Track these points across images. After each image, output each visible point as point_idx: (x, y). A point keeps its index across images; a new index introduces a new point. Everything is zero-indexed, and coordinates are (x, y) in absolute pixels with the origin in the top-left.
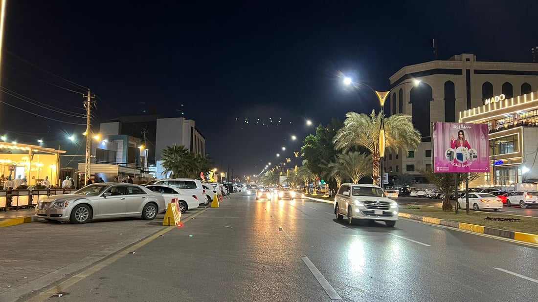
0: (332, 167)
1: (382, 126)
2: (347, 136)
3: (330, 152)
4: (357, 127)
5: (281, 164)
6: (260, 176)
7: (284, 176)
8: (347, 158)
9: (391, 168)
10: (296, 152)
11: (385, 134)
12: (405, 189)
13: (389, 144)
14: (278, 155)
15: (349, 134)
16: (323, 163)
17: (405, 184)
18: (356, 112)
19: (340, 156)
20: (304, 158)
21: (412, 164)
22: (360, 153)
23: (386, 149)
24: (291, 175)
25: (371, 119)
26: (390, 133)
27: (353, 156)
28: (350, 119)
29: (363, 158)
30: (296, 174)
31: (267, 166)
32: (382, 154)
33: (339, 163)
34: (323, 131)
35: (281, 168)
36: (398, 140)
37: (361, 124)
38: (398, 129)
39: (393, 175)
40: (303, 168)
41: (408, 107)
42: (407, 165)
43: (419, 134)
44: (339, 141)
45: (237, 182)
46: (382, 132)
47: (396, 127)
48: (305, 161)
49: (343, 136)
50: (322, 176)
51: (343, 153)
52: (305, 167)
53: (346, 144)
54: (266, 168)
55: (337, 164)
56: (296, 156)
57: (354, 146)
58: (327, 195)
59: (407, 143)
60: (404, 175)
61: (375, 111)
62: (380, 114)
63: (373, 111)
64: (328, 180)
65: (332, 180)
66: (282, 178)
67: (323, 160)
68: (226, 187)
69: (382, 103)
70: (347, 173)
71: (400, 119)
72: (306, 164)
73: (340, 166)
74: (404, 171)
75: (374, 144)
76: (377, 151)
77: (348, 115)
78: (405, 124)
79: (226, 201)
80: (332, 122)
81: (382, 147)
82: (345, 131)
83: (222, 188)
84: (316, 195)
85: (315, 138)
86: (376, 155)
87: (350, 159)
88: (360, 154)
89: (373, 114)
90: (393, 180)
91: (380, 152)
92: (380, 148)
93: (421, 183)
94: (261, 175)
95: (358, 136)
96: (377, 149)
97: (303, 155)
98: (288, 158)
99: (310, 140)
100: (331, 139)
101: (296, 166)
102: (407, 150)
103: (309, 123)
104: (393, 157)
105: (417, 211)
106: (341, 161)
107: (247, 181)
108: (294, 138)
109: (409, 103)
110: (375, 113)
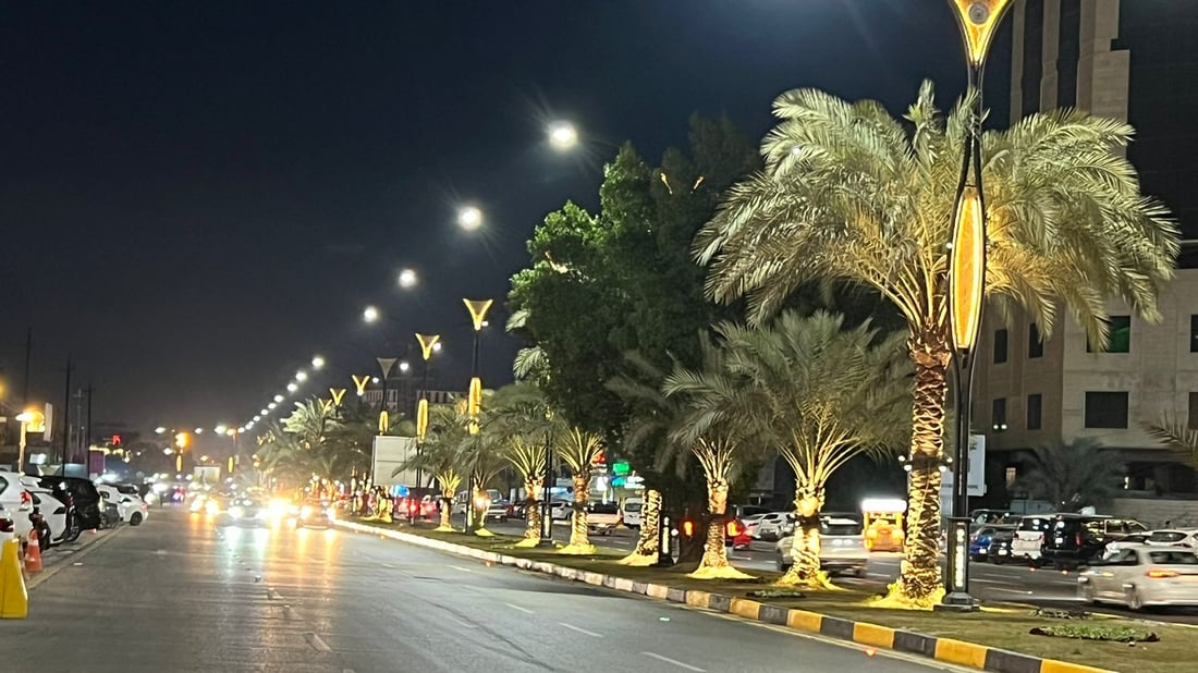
0: (682, 397)
1: (971, 175)
2: (775, 224)
3: (678, 307)
4: (836, 177)
5: (386, 363)
6: (252, 435)
7: (403, 434)
8: (772, 346)
9: (1000, 404)
10: (478, 298)
11: (985, 218)
12: (1075, 526)
13: (1003, 281)
14: (371, 314)
15: (792, 213)
16: (633, 372)
17: (1075, 498)
18: (831, 93)
19: (732, 332)
20: (525, 337)
21: (1116, 389)
22: (840, 320)
23: (988, 306)
24: (438, 430)
25: (909, 137)
26: (1013, 218)
27: (806, 335)
28: (796, 130)
29: (860, 349)
30: (474, 429)
31: (301, 376)
32: (966, 335)
33: (727, 375)
34: (642, 186)
35: (384, 385)
36: (1052, 257)
37: (857, 162)
38: (1058, 198)
39: (1011, 446)
40: (514, 394)
41: (1109, 70)
42: (1089, 395)
43: (1167, 226)
44: (731, 252)
45: (114, 462)
46: (971, 208)
47: (1047, 183)
48: (529, 358)
49: (758, 221)
50: (631, 443)
51: (754, 319)
52: (531, 391)
53: (769, 268)
54: (292, 388)
55: (714, 382)
56: (479, 322)
57: (816, 282)
58: (647, 553)
59: (1102, 277)
60: (1072, 448)
61: (935, 90)
62: (963, 109)
63: (927, 88)
64: (660, 469)
65: (681, 471)
66: (390, 451)
67: (632, 356)
68: (58, 494)
69: (977, 51)
70: (770, 436)
71: (1070, 140)
72: (533, 371)
73: (730, 393)
74: (1073, 427)
75: (921, 277)
76: (937, 313)
77: (784, 109)
78: (1094, 172)
79: (64, 578)
80: (691, 137)
81: (965, 292)
82: (769, 198)
83: (37, 501)
84: (587, 549)
85: (595, 229)
86: (930, 338)
87: (789, 351)
88: (845, 328)
89: (921, 110)
90: (1011, 473)
91: (955, 320)
92: (955, 294)
93: (1159, 493)
94: (261, 429)
95: (840, 228)
96: (936, 302)
97: (519, 319)
98: (427, 333)
99: (568, 238)
100: (690, 235)
101: (476, 383)
102: (1101, 314)
103: (563, 137)
104: (1018, 347)
105: (1146, 656)
106: (737, 364)
107: (172, 458)
108: (470, 218)
109: (1115, 46)
110: (936, 104)
